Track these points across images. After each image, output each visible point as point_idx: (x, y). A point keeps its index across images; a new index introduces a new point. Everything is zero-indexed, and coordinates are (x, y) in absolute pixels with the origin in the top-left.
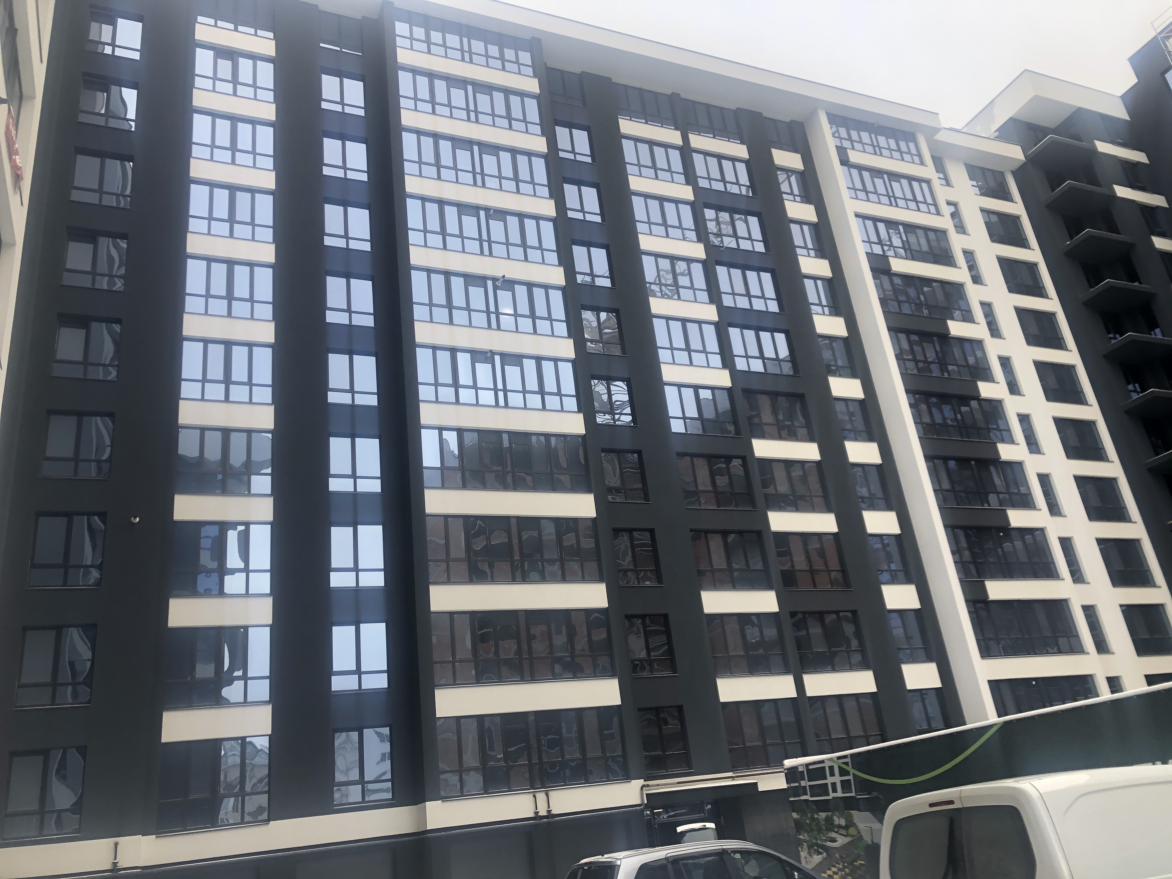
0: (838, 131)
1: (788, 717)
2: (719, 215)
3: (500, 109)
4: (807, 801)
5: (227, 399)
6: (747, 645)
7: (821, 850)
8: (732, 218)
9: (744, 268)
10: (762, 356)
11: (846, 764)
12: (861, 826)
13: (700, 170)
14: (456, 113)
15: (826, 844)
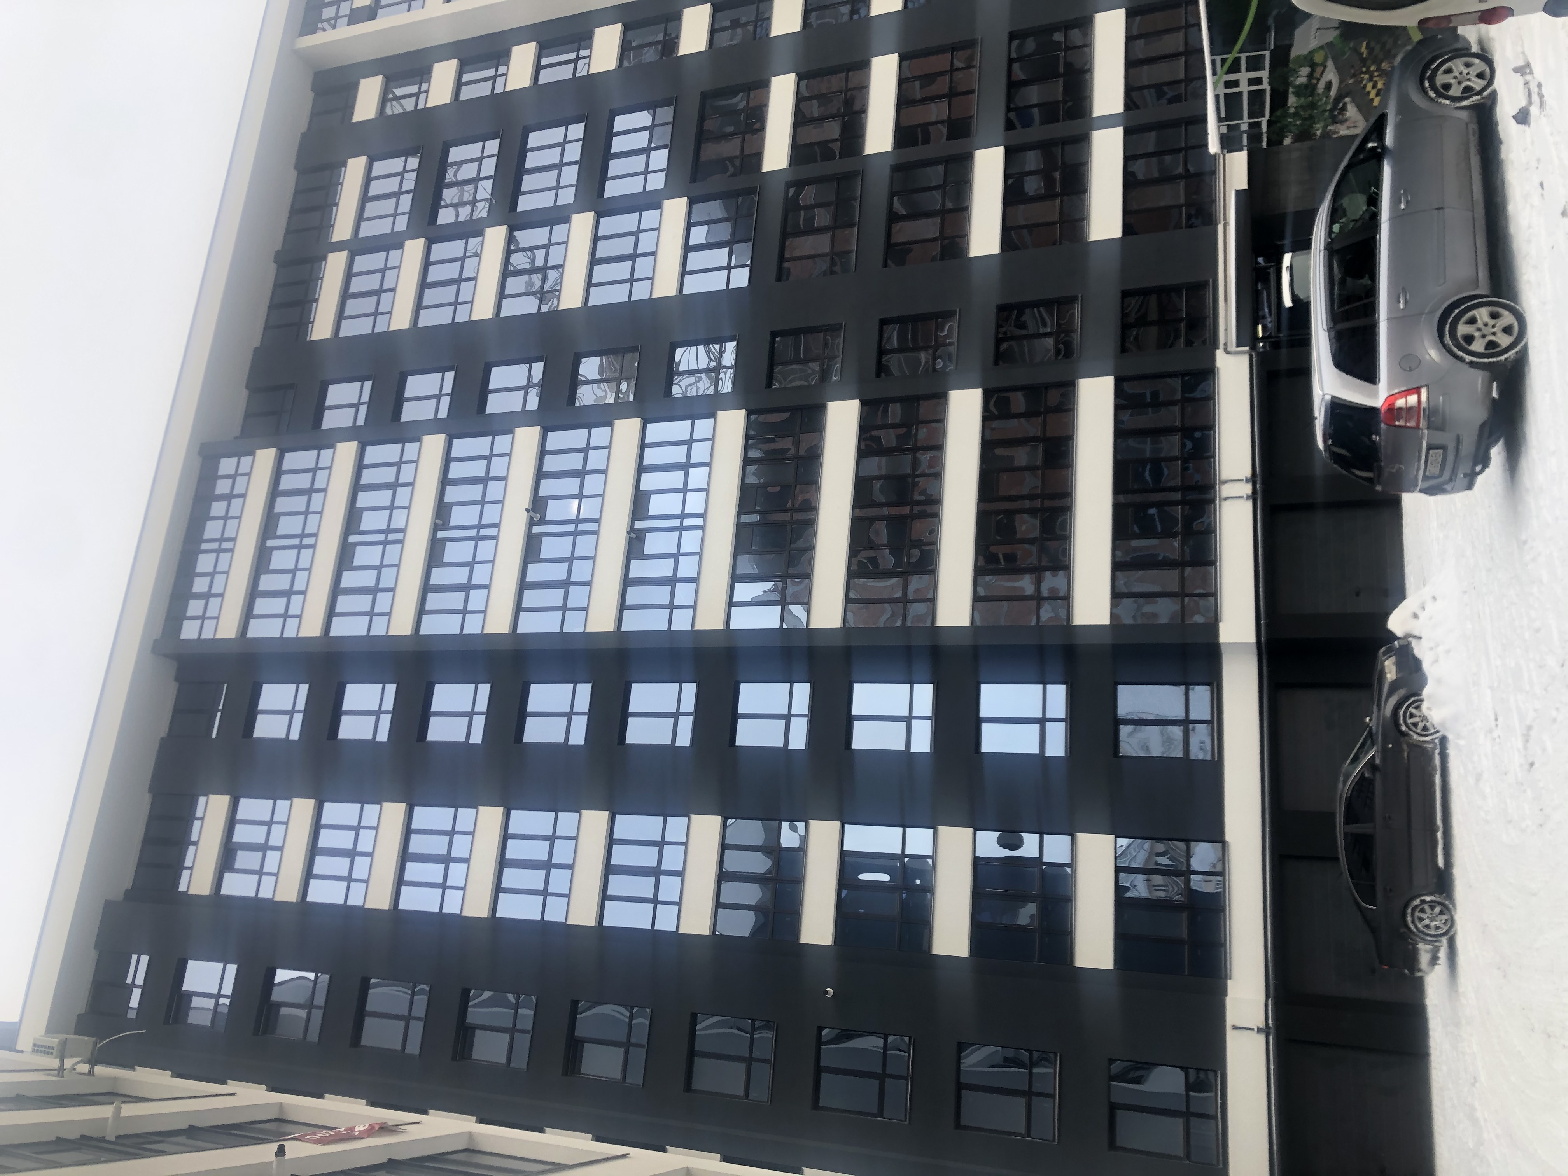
0: (328, 20)
1: (1150, 142)
2: (449, 202)
3: (299, 503)
4: (1270, 123)
5: (681, 874)
6: (1049, 196)
7: (1341, 105)
8: (451, 185)
9: (520, 171)
10: (646, 151)
11: (1224, 61)
12: (1314, 44)
13: (382, 227)
14: (304, 563)
15: (1333, 97)
